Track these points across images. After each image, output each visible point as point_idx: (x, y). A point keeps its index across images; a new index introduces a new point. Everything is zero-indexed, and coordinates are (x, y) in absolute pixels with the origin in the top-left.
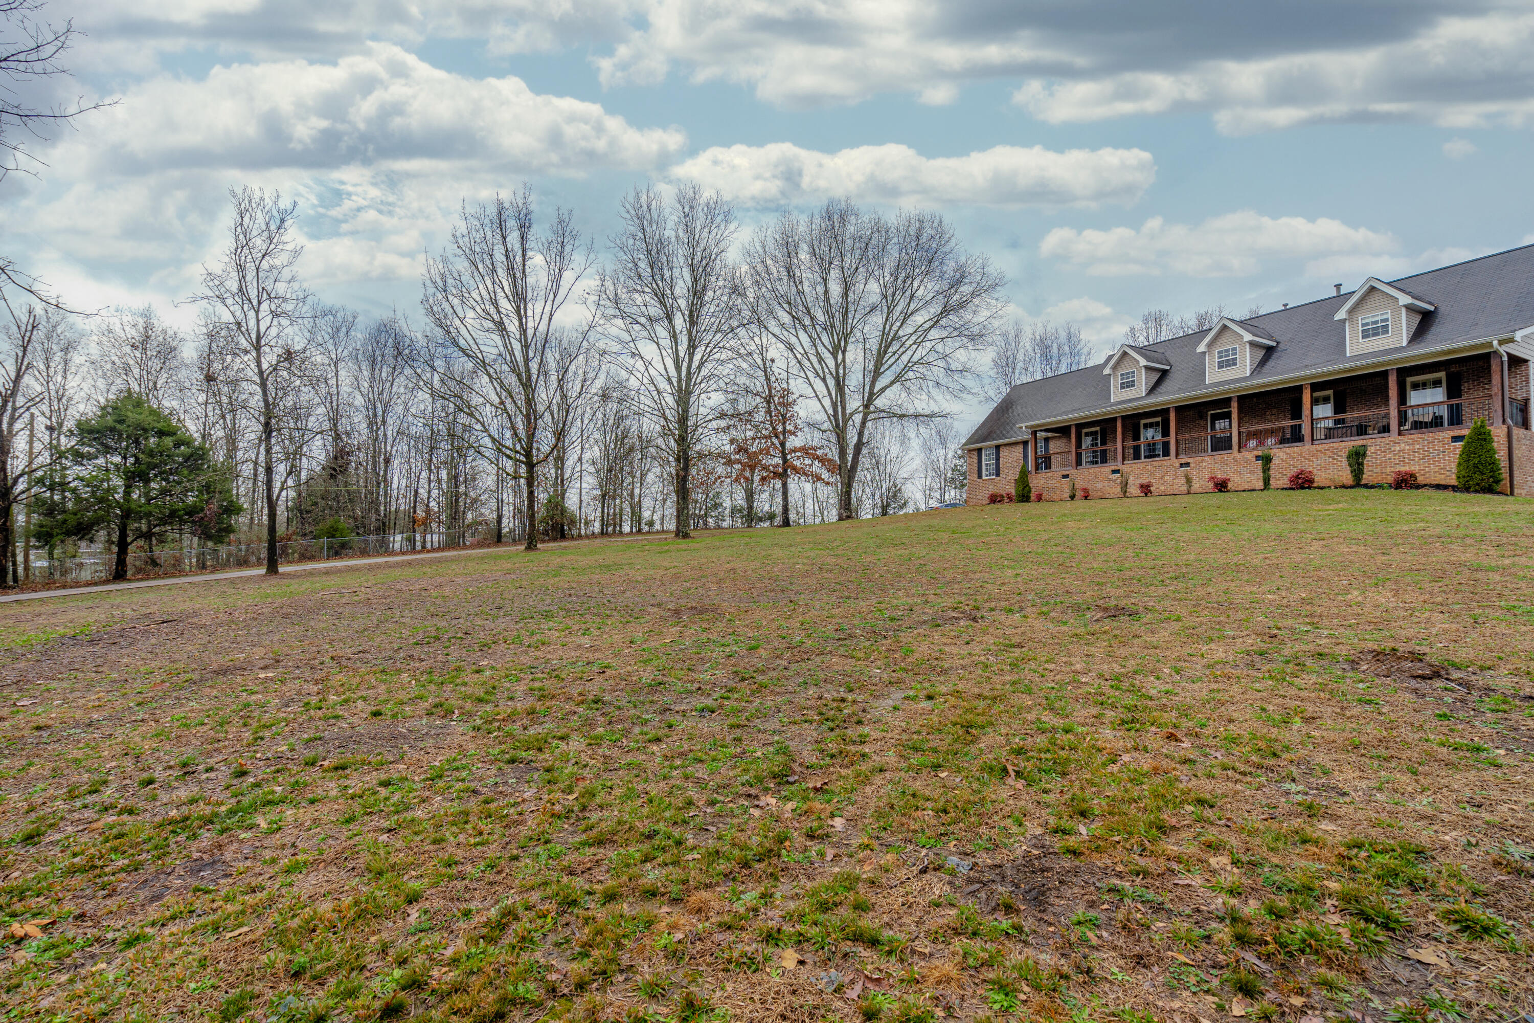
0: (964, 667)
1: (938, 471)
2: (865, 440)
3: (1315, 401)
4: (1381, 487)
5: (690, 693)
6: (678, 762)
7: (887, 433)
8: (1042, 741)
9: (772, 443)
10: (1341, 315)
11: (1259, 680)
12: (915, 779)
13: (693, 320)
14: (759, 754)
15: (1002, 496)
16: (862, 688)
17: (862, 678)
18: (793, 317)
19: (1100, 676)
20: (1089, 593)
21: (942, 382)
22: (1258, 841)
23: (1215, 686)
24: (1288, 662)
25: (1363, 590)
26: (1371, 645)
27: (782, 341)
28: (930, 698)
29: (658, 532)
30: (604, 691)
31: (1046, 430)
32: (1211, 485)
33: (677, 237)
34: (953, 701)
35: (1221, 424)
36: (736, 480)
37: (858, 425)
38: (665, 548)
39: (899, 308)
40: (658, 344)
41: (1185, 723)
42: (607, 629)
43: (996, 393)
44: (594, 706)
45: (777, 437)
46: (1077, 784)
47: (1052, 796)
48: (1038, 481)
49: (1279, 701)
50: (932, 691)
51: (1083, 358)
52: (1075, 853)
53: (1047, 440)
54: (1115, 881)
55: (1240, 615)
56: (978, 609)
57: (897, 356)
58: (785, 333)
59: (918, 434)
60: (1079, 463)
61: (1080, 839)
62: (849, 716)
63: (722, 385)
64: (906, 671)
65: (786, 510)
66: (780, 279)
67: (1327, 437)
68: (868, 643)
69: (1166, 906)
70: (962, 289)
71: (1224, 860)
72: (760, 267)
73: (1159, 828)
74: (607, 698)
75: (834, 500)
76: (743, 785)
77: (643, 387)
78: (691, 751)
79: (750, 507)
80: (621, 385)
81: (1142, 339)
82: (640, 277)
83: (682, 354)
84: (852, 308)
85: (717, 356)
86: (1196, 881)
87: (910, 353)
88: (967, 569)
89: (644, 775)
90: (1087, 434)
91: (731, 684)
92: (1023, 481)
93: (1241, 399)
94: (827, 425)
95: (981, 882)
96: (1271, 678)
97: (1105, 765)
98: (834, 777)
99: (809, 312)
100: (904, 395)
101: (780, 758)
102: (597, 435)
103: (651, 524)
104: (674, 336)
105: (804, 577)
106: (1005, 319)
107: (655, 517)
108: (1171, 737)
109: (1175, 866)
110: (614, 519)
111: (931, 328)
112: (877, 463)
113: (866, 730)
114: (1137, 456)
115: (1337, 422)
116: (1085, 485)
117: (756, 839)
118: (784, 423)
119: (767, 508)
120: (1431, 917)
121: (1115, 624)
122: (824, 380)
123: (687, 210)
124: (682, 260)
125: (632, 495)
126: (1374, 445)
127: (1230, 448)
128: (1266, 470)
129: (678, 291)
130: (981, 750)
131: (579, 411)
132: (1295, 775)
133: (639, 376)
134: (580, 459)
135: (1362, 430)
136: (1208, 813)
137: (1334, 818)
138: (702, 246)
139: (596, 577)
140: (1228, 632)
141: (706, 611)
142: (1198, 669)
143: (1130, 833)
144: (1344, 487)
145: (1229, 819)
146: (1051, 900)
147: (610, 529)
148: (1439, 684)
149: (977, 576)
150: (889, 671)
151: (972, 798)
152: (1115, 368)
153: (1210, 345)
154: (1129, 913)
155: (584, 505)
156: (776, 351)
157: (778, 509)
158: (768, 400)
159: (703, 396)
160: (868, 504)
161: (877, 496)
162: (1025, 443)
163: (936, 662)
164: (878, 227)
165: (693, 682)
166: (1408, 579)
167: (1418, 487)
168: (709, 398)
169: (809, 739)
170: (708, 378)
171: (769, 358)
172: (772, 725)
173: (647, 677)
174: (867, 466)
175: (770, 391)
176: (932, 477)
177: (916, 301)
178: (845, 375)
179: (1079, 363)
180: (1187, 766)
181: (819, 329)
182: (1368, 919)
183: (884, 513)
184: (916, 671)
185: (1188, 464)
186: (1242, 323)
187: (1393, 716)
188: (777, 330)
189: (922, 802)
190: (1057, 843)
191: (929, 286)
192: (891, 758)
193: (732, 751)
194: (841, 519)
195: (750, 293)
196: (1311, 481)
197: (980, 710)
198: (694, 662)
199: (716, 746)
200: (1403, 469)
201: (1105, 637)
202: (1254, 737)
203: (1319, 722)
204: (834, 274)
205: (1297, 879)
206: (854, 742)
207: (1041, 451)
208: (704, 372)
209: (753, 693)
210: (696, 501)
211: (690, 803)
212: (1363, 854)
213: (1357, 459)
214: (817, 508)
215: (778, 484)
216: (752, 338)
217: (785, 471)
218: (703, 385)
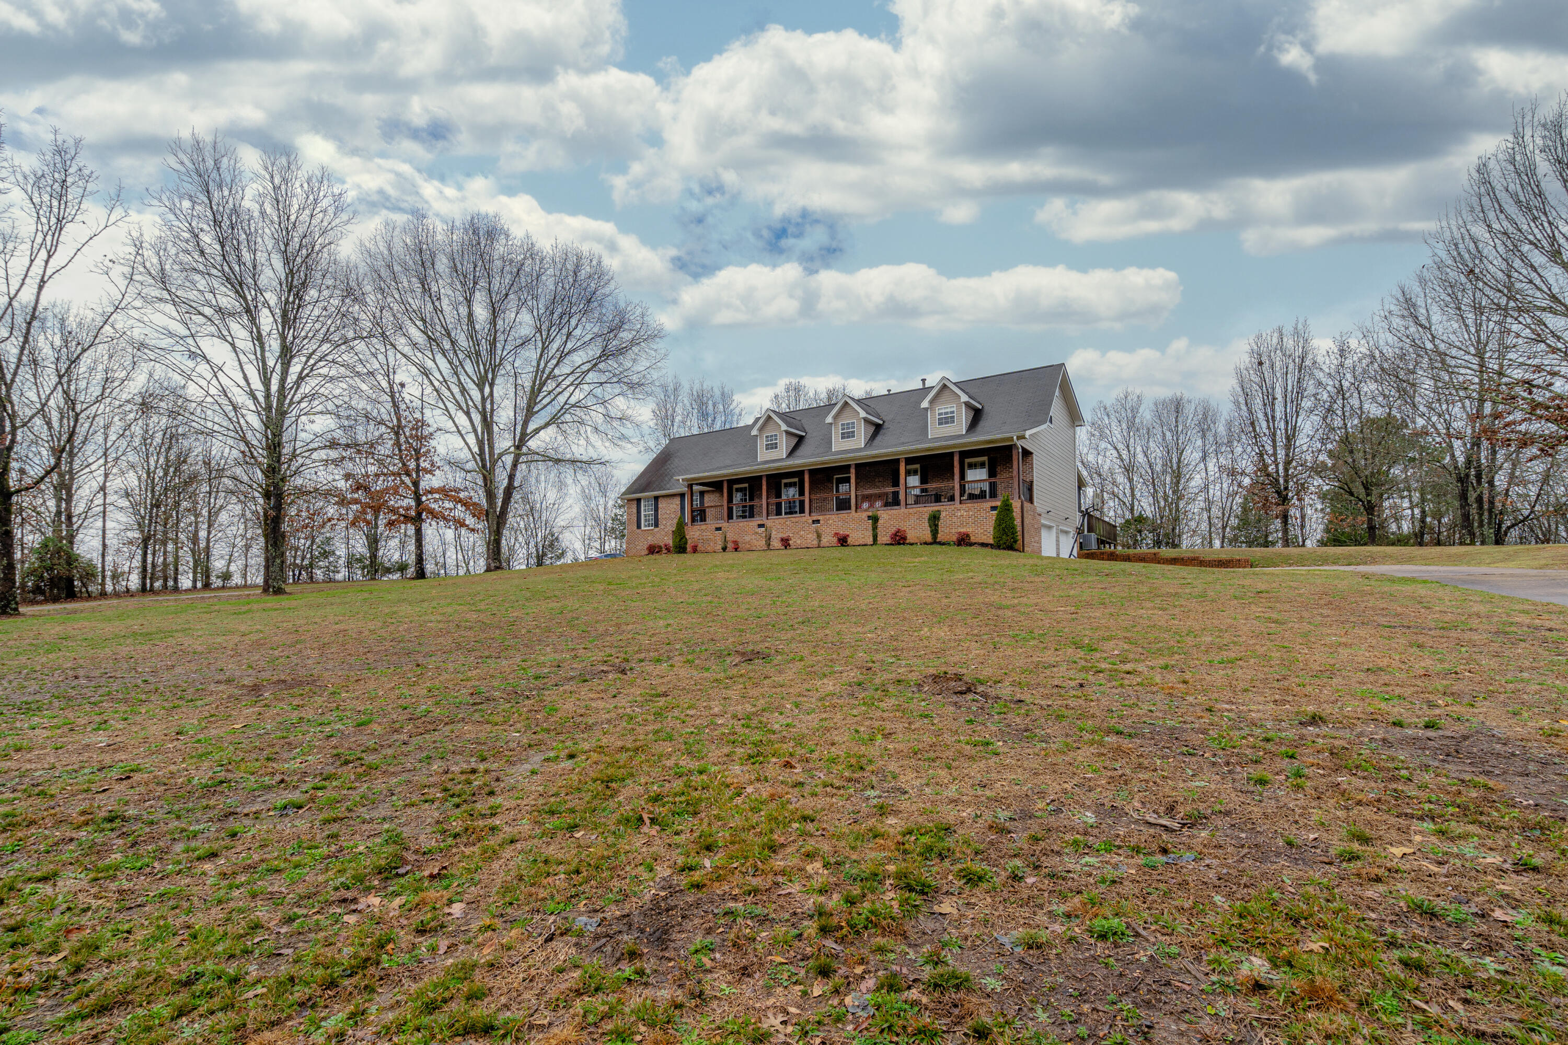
0: (609, 721)
1: (597, 520)
2: (516, 484)
3: (908, 473)
4: (949, 544)
5: (269, 788)
6: (243, 878)
7: (543, 478)
8: (678, 785)
9: (403, 482)
10: (925, 404)
11: (854, 707)
12: (548, 844)
13: (287, 319)
14: (361, 848)
15: (660, 547)
16: (498, 755)
17: (499, 744)
18: (429, 337)
19: (734, 717)
20: (731, 640)
21: (600, 428)
22: (843, 843)
23: (824, 716)
24: (877, 690)
25: (931, 627)
26: (932, 671)
27: (415, 364)
28: (571, 756)
29: (237, 587)
30: (127, 803)
31: (701, 484)
32: (835, 540)
33: (263, 213)
34: (595, 756)
35: (843, 488)
36: (353, 524)
37: (508, 467)
38: (244, 609)
39: (555, 346)
40: (233, 345)
41: (799, 751)
42: (138, 718)
43: (656, 445)
44: (108, 826)
45: (408, 474)
46: (706, 821)
47: (683, 837)
48: (694, 533)
49: (867, 723)
50: (574, 749)
51: (735, 418)
52: (698, 886)
53: (702, 493)
54: (731, 904)
55: (847, 653)
56: (628, 661)
57: (552, 396)
58: (419, 355)
59: (576, 481)
60: (730, 517)
61: (703, 872)
62: (480, 788)
63: (330, 406)
64: (548, 731)
65: (420, 560)
66: (413, 291)
67: (916, 503)
68: (509, 705)
69: (770, 917)
70: (621, 335)
71: (818, 865)
72: (384, 273)
73: (770, 848)
74: (132, 812)
75: (481, 548)
76: (336, 889)
77: (209, 399)
78: (263, 861)
79: (374, 556)
80: (176, 393)
81: (784, 405)
82: (202, 253)
83: (271, 363)
84: (501, 337)
85: (324, 371)
86: (795, 888)
87: (566, 394)
88: (620, 621)
89: (185, 905)
90: (737, 490)
91: (331, 769)
92: (680, 532)
93: (858, 466)
94: (471, 465)
95: (608, 936)
96: (864, 704)
97: (731, 799)
98: (456, 858)
99: (449, 335)
100: (560, 438)
101: (391, 849)
102: (132, 457)
103: (227, 576)
104: (259, 339)
105: (437, 636)
106: (664, 371)
107: (233, 568)
108: (788, 765)
109: (780, 879)
110: (164, 571)
111: (589, 370)
112: (532, 509)
113: (499, 800)
114: (779, 513)
115: (923, 490)
116: (736, 538)
117: (348, 951)
118: (417, 459)
119: (396, 557)
120: (950, 877)
121: (750, 667)
122: (468, 414)
123: (277, 180)
124: (270, 244)
125: (195, 539)
126: (946, 510)
127: (850, 508)
128: (875, 528)
129: (263, 281)
130: (619, 803)
131: (100, 421)
132: (875, 783)
133: (204, 383)
134: (103, 488)
135: (938, 499)
136: (810, 827)
137: (896, 813)
138: (301, 230)
139: (124, 651)
140: (838, 668)
141: (300, 684)
142: (811, 702)
143: (746, 858)
144: (926, 543)
145: (824, 829)
146: (673, 937)
147: (158, 584)
148: (970, 697)
149: (630, 627)
150: (529, 734)
151: (606, 853)
152: (761, 429)
153: (836, 417)
154: (740, 930)
155: (110, 551)
156: (405, 374)
157: (411, 559)
158: (397, 430)
159: (303, 418)
160: (521, 553)
161: (532, 544)
162: (682, 496)
163: (581, 719)
164: (531, 252)
165: (273, 774)
166: (959, 617)
167: (971, 544)
168: (313, 422)
169: (429, 820)
170: (313, 396)
171: (397, 381)
172: (383, 811)
173: (201, 776)
174: (521, 512)
175: (399, 420)
176: (593, 527)
177: (574, 341)
178: (492, 410)
179: (731, 423)
180: (797, 789)
181: (461, 356)
182: (911, 890)
183: (540, 563)
184: (559, 730)
185: (818, 521)
186: (859, 402)
187: (940, 726)
188: (407, 350)
189: (555, 867)
190: (683, 881)
191: (588, 326)
192: (525, 825)
193: (325, 850)
194: (488, 570)
195: (370, 299)
196: (905, 538)
197: (621, 763)
198: (277, 749)
199: (300, 848)
200: (963, 530)
201: (741, 680)
202: (849, 755)
203: (894, 736)
204: (480, 298)
205: (867, 868)
206: (483, 816)
207: (697, 503)
208: (305, 389)
209: (359, 777)
210: (297, 549)
211: (256, 927)
212: (913, 838)
213: (934, 519)
214: (460, 557)
215: (411, 529)
216: (375, 355)
217: (419, 514)
218: (303, 405)
